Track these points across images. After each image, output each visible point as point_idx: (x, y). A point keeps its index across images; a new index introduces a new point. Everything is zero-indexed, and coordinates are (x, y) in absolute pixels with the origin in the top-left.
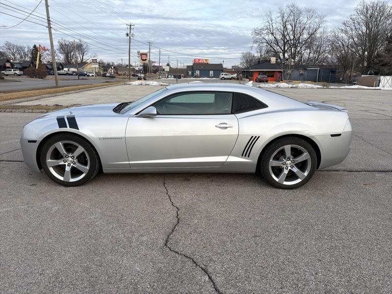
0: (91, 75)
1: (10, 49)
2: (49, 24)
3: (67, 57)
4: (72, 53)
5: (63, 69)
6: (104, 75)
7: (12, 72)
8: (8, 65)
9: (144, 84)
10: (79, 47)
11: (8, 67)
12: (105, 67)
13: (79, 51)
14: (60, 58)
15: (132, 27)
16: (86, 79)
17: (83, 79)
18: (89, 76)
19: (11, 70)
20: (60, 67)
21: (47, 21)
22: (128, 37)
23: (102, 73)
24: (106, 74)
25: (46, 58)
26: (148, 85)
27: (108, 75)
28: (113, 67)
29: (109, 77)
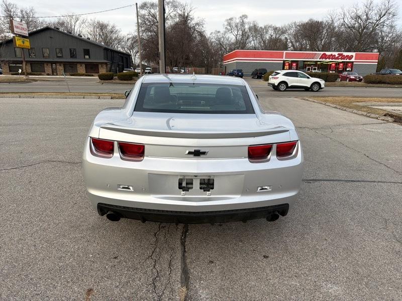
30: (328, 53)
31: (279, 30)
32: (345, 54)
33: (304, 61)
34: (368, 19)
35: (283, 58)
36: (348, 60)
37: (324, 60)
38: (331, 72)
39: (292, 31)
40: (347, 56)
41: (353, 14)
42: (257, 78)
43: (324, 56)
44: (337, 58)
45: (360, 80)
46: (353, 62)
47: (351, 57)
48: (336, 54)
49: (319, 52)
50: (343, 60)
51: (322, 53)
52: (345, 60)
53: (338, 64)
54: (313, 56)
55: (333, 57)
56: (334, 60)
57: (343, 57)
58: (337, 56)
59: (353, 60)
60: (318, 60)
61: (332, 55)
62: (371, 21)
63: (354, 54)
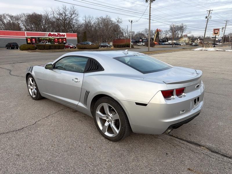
0: (182, 44)
1: (146, 32)
2: (150, 17)
3: (173, 34)
4: (176, 32)
5: (168, 41)
6: (191, 45)
7: (141, 44)
8: (141, 40)
9: (204, 50)
10: (181, 28)
11: (141, 42)
12: (193, 39)
13: (180, 30)
14: (169, 35)
15: (211, 12)
16: (177, 47)
17: (175, 47)
18: (181, 45)
19: (141, 43)
20: (166, 40)
21: (149, 16)
22: (207, 19)
23: (190, 43)
24: (192, 44)
25: (162, 36)
26: (207, 50)
27: (194, 44)
28: (199, 39)
29: (194, 45)
30: (52, 33)
31: (15, 17)
32: (61, 34)
33: (39, 38)
34: (66, 15)
35: (25, 36)
36: (63, 37)
37: (50, 37)
38: (56, 44)
39: (23, 19)
40: (62, 35)
41: (57, 12)
42: (11, 49)
43: (50, 35)
44: (57, 36)
45: (75, 48)
46: (66, 38)
47: (64, 36)
48: (56, 33)
49: (47, 33)
50: (60, 37)
51: (49, 33)
52: (62, 37)
53: (58, 39)
54: (44, 35)
55: (55, 35)
56: (56, 37)
57: (60, 36)
58: (57, 35)
59: (65, 37)
60: (47, 37)
61: (54, 34)
62: (67, 17)
63: (65, 34)
